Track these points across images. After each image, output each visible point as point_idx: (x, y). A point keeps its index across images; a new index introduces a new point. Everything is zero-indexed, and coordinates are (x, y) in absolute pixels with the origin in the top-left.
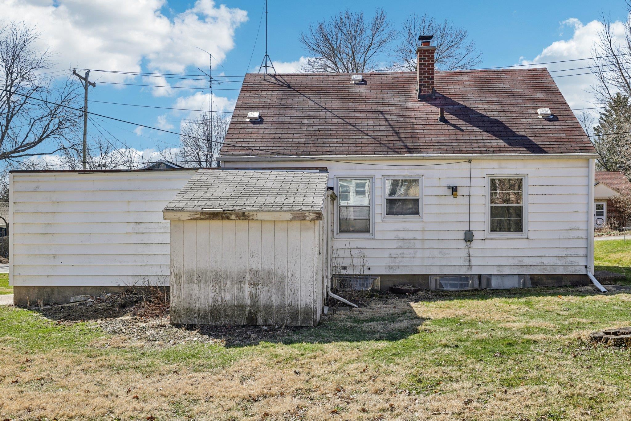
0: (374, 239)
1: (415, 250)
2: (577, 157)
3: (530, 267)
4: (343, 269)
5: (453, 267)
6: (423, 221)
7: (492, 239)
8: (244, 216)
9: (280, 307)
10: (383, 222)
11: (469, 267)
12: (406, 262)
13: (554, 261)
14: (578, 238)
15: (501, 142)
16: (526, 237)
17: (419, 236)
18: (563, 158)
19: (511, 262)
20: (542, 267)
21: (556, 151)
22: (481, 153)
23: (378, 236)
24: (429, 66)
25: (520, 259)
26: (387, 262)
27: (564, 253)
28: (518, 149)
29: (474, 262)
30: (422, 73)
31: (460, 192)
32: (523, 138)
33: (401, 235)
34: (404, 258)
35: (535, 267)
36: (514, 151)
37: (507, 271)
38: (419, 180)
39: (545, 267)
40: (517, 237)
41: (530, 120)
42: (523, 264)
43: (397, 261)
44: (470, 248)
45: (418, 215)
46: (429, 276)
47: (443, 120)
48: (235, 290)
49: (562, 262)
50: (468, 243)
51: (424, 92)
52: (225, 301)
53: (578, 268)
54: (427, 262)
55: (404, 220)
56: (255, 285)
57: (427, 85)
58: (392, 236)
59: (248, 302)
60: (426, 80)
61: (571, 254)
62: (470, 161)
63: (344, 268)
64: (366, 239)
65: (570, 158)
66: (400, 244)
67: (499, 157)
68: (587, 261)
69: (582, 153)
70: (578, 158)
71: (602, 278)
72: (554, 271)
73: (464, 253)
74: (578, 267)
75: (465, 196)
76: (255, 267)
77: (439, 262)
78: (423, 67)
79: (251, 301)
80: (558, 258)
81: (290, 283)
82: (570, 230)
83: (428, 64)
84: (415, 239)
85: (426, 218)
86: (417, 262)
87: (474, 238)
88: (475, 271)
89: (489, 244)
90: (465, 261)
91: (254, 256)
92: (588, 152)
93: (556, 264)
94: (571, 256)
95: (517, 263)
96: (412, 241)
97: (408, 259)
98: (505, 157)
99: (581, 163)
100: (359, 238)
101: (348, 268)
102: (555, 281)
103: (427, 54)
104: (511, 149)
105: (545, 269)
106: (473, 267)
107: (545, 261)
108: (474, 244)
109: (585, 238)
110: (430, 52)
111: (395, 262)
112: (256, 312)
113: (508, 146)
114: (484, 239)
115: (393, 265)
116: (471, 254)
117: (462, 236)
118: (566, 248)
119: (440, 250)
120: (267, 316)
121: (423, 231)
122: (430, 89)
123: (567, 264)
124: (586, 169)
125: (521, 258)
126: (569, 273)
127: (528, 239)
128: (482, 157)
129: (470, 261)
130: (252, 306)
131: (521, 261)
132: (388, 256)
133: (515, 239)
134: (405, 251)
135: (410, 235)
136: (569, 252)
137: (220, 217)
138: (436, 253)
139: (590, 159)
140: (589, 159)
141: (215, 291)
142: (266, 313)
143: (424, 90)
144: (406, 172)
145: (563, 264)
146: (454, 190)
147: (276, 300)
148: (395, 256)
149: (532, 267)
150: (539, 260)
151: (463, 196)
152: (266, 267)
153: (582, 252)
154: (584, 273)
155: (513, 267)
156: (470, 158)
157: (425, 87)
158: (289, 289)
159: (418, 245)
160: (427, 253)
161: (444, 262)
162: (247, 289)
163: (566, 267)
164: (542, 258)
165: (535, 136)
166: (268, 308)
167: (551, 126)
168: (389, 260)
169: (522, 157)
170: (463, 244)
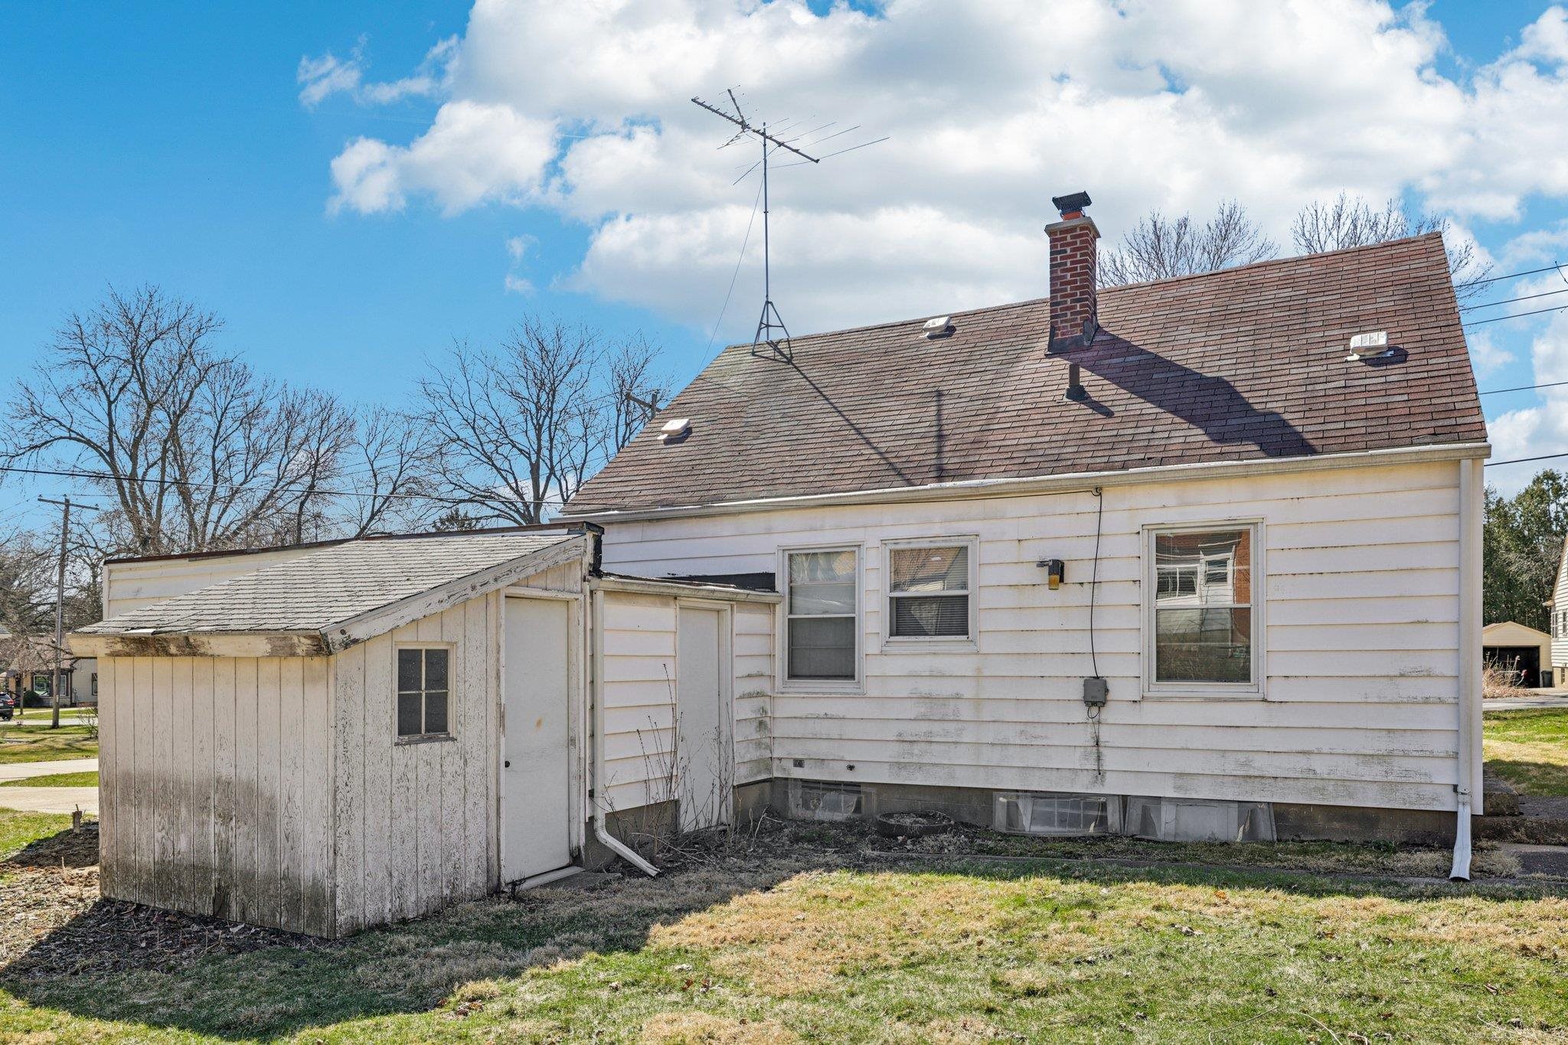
0: (863, 696)
1: (960, 725)
2: (1414, 457)
3: (1272, 781)
4: (795, 765)
5: (1055, 772)
6: (978, 653)
7: (1160, 700)
8: (189, 647)
9: (269, 879)
10: (882, 653)
11: (1096, 773)
12: (936, 754)
13: (1348, 768)
14: (1426, 701)
15: (1197, 435)
16: (1260, 696)
17: (967, 690)
18: (1373, 465)
19: (1215, 766)
20: (1312, 784)
21: (1353, 446)
22: (1123, 468)
23: (873, 689)
24: (1076, 269)
25: (1242, 757)
26: (890, 753)
27: (1381, 745)
28: (1234, 449)
29: (1110, 761)
30: (1059, 287)
31: (1072, 574)
32: (1268, 418)
33: (926, 687)
34: (934, 745)
35: (1287, 781)
36: (1222, 456)
37: (1204, 791)
38: (966, 548)
39: (1320, 784)
40: (1235, 695)
41: (1319, 368)
42: (1251, 773)
43: (916, 751)
44: (1099, 723)
45: (964, 638)
46: (995, 793)
47: (1077, 393)
48: (193, 828)
49: (1375, 772)
50: (1094, 710)
51: (1063, 334)
52: (179, 853)
53: (1427, 791)
54: (993, 757)
55: (933, 649)
56: (225, 818)
57: (1069, 316)
58: (903, 689)
59: (215, 860)
60: (1069, 304)
61: (1406, 747)
62: (1098, 491)
63: (799, 763)
64: (846, 696)
65: (1392, 464)
66: (922, 709)
67: (1172, 474)
68: (1457, 770)
69: (1434, 443)
70: (1420, 461)
71: (1541, 825)
72: (1351, 796)
73: (1084, 737)
74: (1430, 788)
75: (1085, 586)
76: (226, 771)
77: (1017, 758)
78: (1059, 274)
79: (220, 859)
80: (1361, 759)
81: (286, 820)
82: (1402, 676)
83: (1072, 263)
84: (958, 697)
85: (986, 644)
86: (962, 756)
87: (1110, 696)
88: (1113, 786)
89: (1152, 713)
90: (1086, 757)
91: (224, 746)
92: (1459, 441)
93: (1354, 778)
94: (1406, 755)
95: (1231, 768)
96: (952, 703)
97: (943, 747)
98: (1189, 473)
99: (1436, 476)
100: (831, 693)
101: (806, 763)
102: (1355, 827)
103: (1069, 240)
104: (1218, 450)
105: (1322, 790)
106: (1108, 775)
107: (1321, 765)
108: (1109, 714)
109: (1451, 700)
110: (1078, 232)
111: (912, 754)
112: (228, 887)
113: (1213, 444)
114: (1137, 698)
115: (906, 760)
116: (1102, 739)
117: (1077, 691)
118: (1389, 731)
119: (1022, 727)
120: (246, 900)
121: (978, 677)
122: (1077, 325)
123: (1391, 778)
124: (1448, 495)
125: (1248, 754)
126: (1397, 806)
127: (1265, 700)
128: (1125, 478)
129: (1099, 759)
130: (222, 871)
131: (1246, 764)
132: (895, 738)
133: (1225, 701)
134: (936, 727)
135: (945, 688)
136: (1397, 744)
137: (153, 651)
138: (1011, 734)
139: (1463, 462)
140: (1459, 461)
141: (163, 828)
142: (245, 892)
143: (1064, 327)
144: (937, 530)
145: (1378, 778)
146: (1057, 570)
147: (260, 860)
148: (912, 739)
149: (1280, 783)
150: (1302, 762)
151: (1082, 584)
152: (244, 776)
153: (1443, 744)
154: (1449, 807)
155: (1220, 780)
156: (1099, 482)
157: (1066, 321)
158: (283, 835)
159: (966, 713)
160: (989, 734)
161: (1031, 758)
162: (213, 826)
163: (1391, 786)
164: (1312, 757)
165: (1310, 410)
166: (248, 876)
167: (1376, 378)
168: (896, 748)
169: (1240, 469)
170: (1080, 713)
